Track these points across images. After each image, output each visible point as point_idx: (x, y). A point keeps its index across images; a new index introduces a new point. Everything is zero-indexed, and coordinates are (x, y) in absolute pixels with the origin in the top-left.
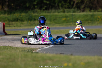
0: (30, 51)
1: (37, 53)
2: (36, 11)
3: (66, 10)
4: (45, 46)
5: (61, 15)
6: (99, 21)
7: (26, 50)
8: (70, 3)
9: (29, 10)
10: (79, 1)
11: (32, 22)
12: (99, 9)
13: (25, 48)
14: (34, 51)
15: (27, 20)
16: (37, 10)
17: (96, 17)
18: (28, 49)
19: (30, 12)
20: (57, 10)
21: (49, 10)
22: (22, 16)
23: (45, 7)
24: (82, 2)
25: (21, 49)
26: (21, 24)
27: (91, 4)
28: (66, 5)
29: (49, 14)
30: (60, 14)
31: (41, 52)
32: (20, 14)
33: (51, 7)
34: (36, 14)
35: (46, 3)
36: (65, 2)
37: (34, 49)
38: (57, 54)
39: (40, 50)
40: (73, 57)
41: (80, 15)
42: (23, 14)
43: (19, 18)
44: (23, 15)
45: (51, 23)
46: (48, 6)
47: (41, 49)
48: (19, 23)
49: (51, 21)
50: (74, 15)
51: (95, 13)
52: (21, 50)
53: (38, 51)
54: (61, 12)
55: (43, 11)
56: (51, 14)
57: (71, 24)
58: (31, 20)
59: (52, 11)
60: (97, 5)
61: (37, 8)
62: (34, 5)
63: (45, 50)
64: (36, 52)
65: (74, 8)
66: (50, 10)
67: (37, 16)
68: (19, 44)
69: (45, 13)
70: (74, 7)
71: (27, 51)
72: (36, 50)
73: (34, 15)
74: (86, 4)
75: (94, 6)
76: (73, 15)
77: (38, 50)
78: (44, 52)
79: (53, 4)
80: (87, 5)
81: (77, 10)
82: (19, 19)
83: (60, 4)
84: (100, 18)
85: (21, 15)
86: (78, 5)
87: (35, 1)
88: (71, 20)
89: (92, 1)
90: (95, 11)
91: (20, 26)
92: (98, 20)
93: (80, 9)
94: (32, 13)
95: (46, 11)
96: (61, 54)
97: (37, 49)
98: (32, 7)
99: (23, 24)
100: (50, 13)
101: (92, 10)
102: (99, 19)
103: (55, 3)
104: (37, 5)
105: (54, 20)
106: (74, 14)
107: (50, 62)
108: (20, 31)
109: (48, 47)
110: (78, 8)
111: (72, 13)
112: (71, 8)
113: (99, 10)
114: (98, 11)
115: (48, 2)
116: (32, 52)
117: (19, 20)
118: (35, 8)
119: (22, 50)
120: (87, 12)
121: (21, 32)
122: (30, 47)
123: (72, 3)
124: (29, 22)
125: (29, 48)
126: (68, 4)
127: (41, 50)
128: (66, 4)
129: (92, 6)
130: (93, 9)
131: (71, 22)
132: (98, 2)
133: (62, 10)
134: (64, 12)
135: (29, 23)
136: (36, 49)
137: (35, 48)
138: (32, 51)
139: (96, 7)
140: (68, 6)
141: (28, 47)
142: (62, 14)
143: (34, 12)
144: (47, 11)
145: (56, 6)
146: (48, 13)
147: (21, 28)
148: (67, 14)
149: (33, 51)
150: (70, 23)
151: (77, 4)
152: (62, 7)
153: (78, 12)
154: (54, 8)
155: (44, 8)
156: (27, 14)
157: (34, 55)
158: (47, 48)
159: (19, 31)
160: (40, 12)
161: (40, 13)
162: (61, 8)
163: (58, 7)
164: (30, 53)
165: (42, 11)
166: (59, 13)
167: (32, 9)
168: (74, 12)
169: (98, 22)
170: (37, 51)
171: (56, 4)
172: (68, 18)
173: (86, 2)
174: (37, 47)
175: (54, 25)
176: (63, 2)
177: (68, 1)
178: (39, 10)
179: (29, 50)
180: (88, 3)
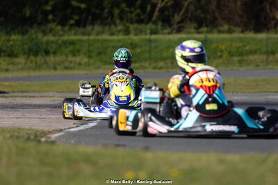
0: (32, 137)
1: (53, 142)
2: (51, 30)
3: (132, 27)
4: (75, 126)
5: (119, 41)
6: (221, 57)
7: (23, 134)
8: (143, 8)
9: (31, 25)
10: (167, 3)
11: (40, 59)
12: (222, 26)
13: (19, 129)
14: (43, 139)
15: (24, 54)
16: (52, 25)
17: (214, 46)
18: (27, 134)
19: (33, 31)
20: (107, 28)
21: (85, 26)
22: (11, 43)
23: (76, 17)
24: (177, 6)
25: (9, 132)
26: (9, 64)
27: (199, 11)
28: (131, 12)
29: (85, 38)
30: (115, 38)
31: (64, 140)
32: (7, 37)
33: (90, 18)
34: (51, 38)
35: (79, 8)
36: (129, 6)
37: (44, 134)
38: (105, 146)
39: (59, 137)
40: (149, 156)
41: (170, 41)
42: (15, 37)
43: (4, 48)
44: (13, 40)
45: (91, 61)
46: (84, 15)
47: (62, 133)
48: (4, 60)
49: (90, 57)
50: (156, 41)
51: (210, 36)
52: (8, 135)
53: (56, 137)
54: (119, 31)
55: (70, 30)
56: (92, 37)
57: (147, 64)
58: (36, 54)
59: (93, 29)
60: (217, 14)
61: (54, 21)
62: (46, 13)
63: (74, 135)
64: (49, 140)
65: (155, 23)
66: (89, 28)
67: (53, 42)
68: (4, 118)
69: (76, 34)
70: (154, 18)
71: (26, 136)
72: (49, 136)
73: (45, 39)
74: (187, 11)
75: (209, 17)
76: (150, 41)
77: (53, 136)
78: (72, 142)
79: (98, 11)
80: (189, 15)
81: (163, 27)
82: (4, 52)
83: (116, 12)
84: (226, 49)
85: (8, 41)
86: (166, 13)
87: (47, 3)
88: (147, 55)
89: (203, 2)
90: (210, 32)
91: (7, 70)
92: (219, 54)
93: (170, 26)
94: (40, 35)
95: (77, 28)
96: (117, 146)
97: (54, 134)
98: (40, 17)
99: (13, 64)
100: (89, 34)
101: (205, 29)
102: (221, 51)
103: (103, 9)
104: (52, 12)
105: (99, 54)
106: (154, 37)
107: (87, 169)
108: (7, 83)
109: (82, 128)
110: (166, 21)
111: (148, 37)
112: (147, 23)
113: (221, 29)
114: (220, 32)
115: (83, 6)
116: (39, 141)
117: (2, 54)
118: (47, 21)
119: (11, 136)
120: (189, 33)
121: (10, 86)
122: (33, 127)
123: (149, 8)
124: (32, 58)
125: (29, 130)
126: (138, 11)
127: (62, 136)
128: (132, 9)
129: (202, 16)
130: (207, 26)
131: (146, 60)
132: (219, 6)
133: (120, 27)
134: (127, 32)
135: (32, 62)
136: (50, 132)
137: (46, 129)
138: (38, 138)
139: (215, 19)
140: (138, 15)
141: (27, 127)
142: (121, 37)
143: (45, 33)
144: (81, 30)
145: (106, 15)
146: (84, 34)
147: (9, 75)
148: (134, 38)
149: (42, 137)
150: (143, 64)
151: (162, 10)
152: (121, 18)
153: (164, 34)
154: (99, 22)
155: (72, 22)
156: (26, 37)
157: (44, 148)
158: (80, 130)
159: (4, 83)
160: (61, 33)
161: (63, 35)
162: (118, 21)
163: (109, 19)
164: (34, 143)
165: (66, 28)
166: (112, 34)
167: (40, 24)
168: (153, 32)
169: (220, 61)
170: (52, 139)
171: (106, 11)
172: (138, 50)
173: (188, 5)
174: (53, 129)
175: (99, 68)
176: (124, 5)
177: (139, 2)
178: (59, 27)
179: (30, 134)
180: (192, 7)
